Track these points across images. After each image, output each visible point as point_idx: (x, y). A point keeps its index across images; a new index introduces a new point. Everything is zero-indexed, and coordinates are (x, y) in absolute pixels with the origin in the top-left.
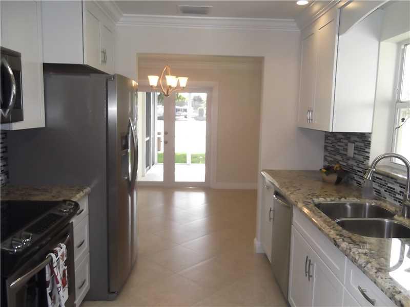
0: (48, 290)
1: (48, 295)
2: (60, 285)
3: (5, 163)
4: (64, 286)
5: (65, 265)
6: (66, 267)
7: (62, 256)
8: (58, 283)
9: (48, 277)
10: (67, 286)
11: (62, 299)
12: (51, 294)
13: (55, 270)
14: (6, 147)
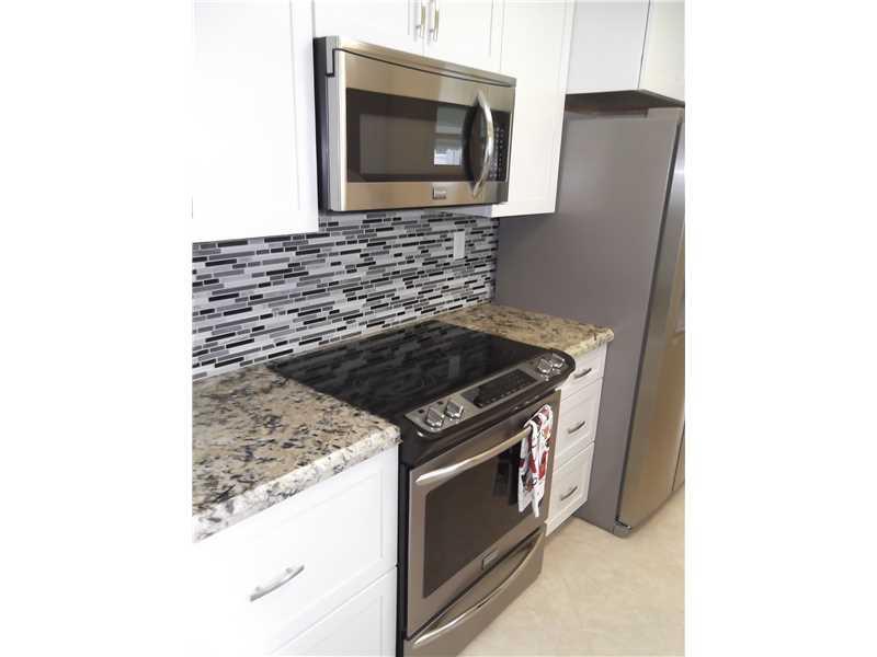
0: (522, 472)
1: (520, 478)
2: (536, 475)
3: (493, 267)
4: (541, 477)
5: (547, 446)
6: (547, 449)
7: (546, 431)
8: (534, 471)
9: (523, 454)
10: (544, 477)
11: (536, 495)
12: (524, 478)
13: (534, 450)
14: (497, 242)
